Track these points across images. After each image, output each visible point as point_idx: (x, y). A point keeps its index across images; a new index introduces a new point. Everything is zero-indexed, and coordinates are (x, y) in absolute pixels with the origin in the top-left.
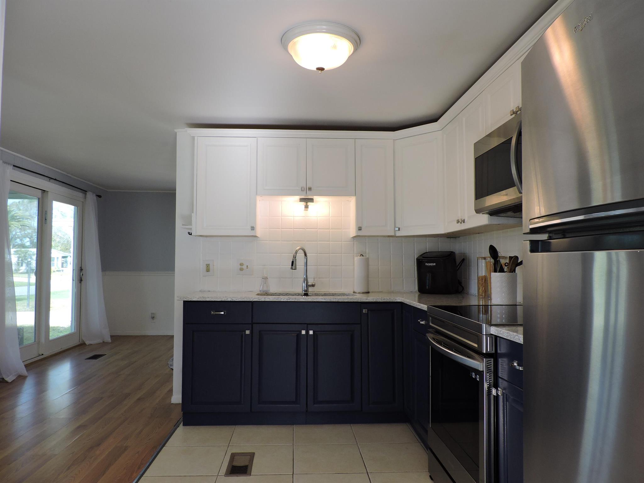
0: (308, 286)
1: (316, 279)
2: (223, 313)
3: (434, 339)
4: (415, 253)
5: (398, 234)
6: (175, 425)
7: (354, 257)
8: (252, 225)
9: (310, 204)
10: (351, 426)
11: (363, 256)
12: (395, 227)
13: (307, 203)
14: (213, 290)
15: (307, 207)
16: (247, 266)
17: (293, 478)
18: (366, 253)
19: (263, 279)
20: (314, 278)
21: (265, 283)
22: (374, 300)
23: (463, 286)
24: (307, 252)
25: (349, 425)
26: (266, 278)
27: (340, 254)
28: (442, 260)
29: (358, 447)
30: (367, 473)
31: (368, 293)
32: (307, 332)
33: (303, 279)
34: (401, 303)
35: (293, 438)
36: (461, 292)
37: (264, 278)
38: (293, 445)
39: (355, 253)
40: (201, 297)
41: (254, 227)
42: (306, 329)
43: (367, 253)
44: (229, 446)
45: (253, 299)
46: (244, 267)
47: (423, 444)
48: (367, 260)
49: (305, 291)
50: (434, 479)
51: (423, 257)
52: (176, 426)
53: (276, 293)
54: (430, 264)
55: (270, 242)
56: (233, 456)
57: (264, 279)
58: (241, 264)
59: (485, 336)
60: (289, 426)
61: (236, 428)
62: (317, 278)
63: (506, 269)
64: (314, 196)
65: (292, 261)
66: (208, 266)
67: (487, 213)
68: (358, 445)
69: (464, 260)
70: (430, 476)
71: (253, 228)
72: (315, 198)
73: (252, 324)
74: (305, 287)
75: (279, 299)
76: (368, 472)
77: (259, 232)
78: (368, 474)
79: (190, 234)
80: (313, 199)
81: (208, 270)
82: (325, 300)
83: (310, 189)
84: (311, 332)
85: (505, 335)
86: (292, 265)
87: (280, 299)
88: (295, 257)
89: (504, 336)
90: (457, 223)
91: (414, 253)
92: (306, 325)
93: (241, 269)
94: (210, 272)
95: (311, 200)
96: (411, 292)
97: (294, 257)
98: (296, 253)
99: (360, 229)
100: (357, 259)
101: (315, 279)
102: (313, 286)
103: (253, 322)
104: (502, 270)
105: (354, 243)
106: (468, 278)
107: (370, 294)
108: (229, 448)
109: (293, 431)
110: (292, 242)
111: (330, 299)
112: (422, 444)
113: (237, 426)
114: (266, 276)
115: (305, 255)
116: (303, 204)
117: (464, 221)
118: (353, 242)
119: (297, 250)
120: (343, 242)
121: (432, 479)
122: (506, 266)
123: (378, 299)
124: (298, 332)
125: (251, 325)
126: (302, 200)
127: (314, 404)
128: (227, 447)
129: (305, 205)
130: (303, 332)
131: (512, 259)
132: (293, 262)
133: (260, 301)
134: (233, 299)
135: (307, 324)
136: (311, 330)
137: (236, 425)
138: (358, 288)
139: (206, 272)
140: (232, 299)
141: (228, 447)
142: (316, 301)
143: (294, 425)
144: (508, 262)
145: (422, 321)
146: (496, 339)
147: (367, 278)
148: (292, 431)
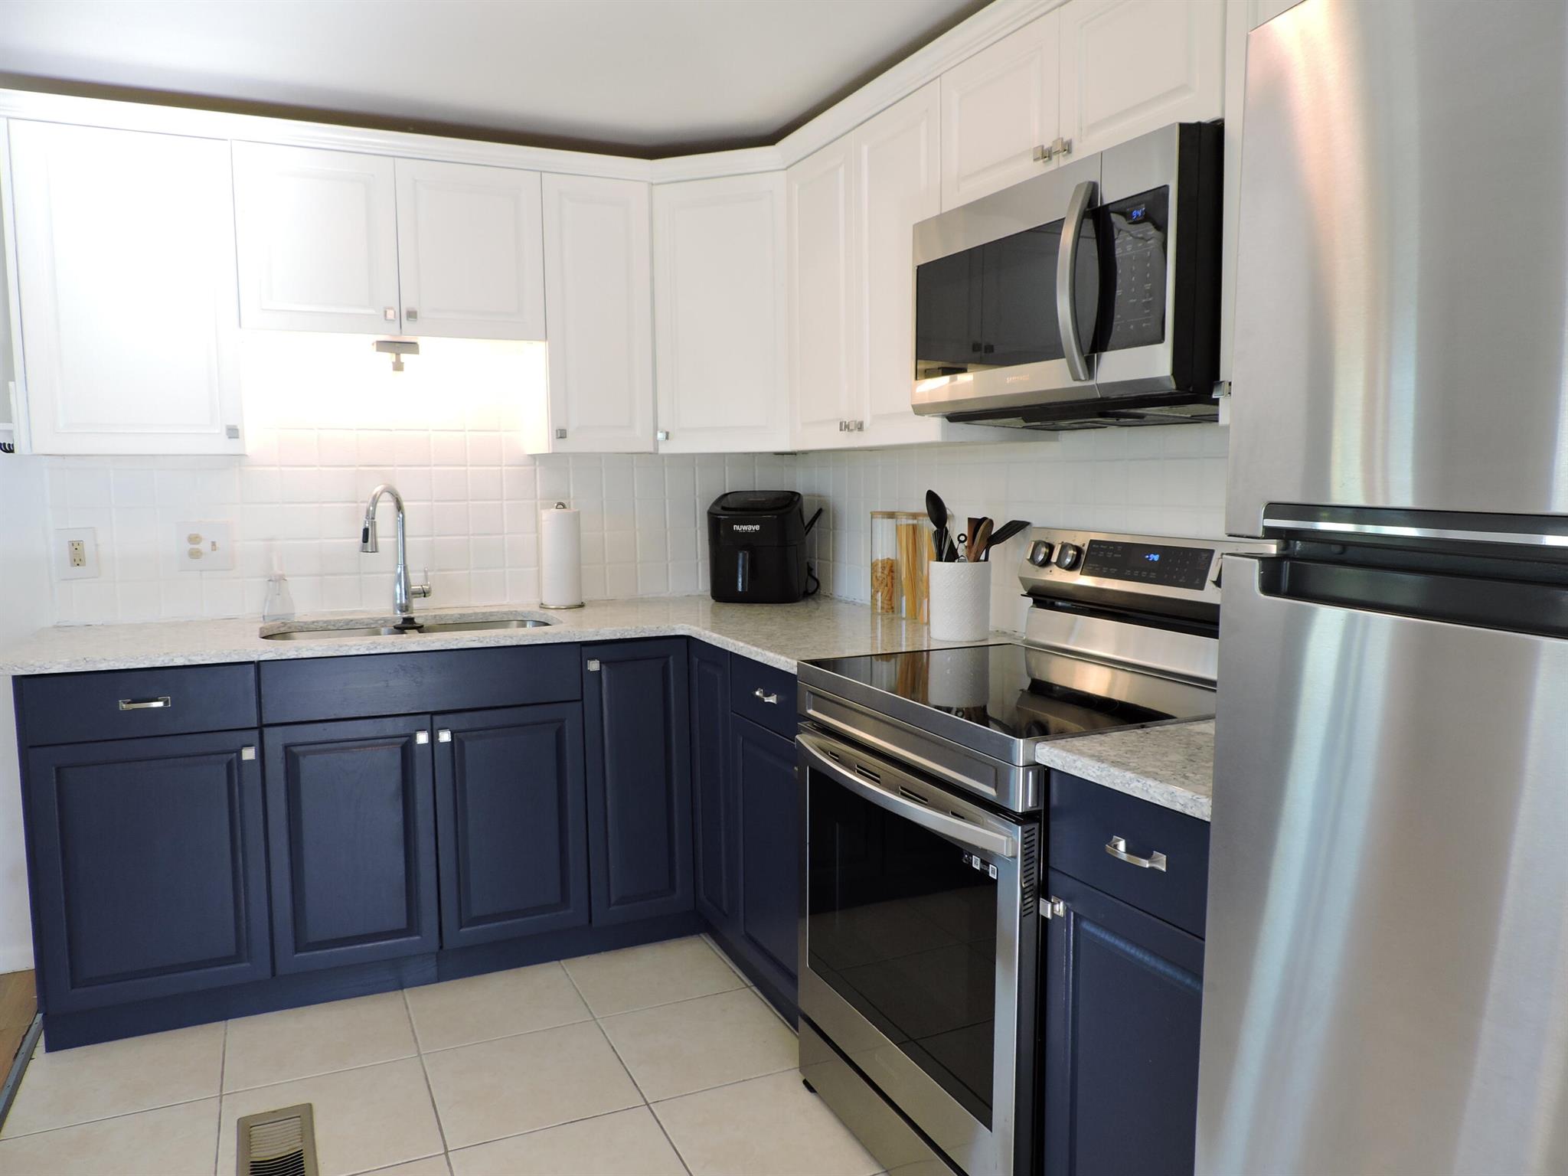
0: (410, 594)
1: (432, 573)
2: (160, 704)
3: (824, 751)
4: (697, 494)
5: (664, 449)
6: (16, 1055)
7: (536, 509)
8: (231, 423)
9: (405, 357)
10: (562, 967)
11: (564, 507)
12: (656, 430)
13: (398, 355)
14: (101, 623)
15: (398, 366)
16: (214, 544)
17: (449, 1164)
18: (569, 497)
19: (271, 583)
20: (425, 571)
21: (279, 594)
22: (615, 635)
23: (817, 576)
24: (403, 497)
25: (556, 962)
26: (281, 579)
27: (497, 502)
28: (775, 517)
29: (600, 1027)
30: (647, 1104)
31: (582, 606)
32: (433, 737)
33: (393, 576)
34: (688, 639)
35: (413, 1031)
36: (814, 592)
37: (273, 579)
38: (419, 1055)
39: (539, 497)
40: (77, 661)
41: (238, 427)
42: (429, 726)
43: (572, 497)
44: (221, 1096)
45: (259, 655)
46: (205, 546)
47: (758, 988)
48: (577, 516)
49: (401, 611)
50: (816, 1089)
51: (723, 508)
52: (22, 1058)
53: (313, 622)
54: (745, 528)
55: (283, 469)
56: (246, 1128)
57: (276, 581)
58: (194, 539)
59: (1021, 768)
60: (392, 994)
61: (228, 1027)
62: (433, 570)
63: (961, 550)
64: (419, 337)
65: (364, 530)
66: (76, 547)
67: (943, 416)
68: (598, 1021)
69: (820, 511)
70: (805, 1082)
71: (233, 433)
72: (422, 341)
73: (261, 727)
74: (401, 594)
75: (341, 649)
76: (649, 1102)
77: (252, 443)
78: (650, 1108)
79: (6, 451)
80: (415, 343)
81: (78, 560)
82: (481, 642)
83: (412, 315)
84: (445, 737)
85: (1092, 774)
86: (365, 539)
87: (347, 648)
88: (371, 516)
89: (1089, 775)
90: (841, 430)
91: (695, 494)
92: (428, 716)
93: (195, 554)
94: (84, 565)
95: (411, 347)
96: (688, 596)
97: (368, 515)
98: (375, 501)
99: (562, 434)
100: (549, 516)
101: (429, 574)
102: (425, 594)
103: (265, 722)
104: (952, 556)
105: (535, 470)
106: (831, 559)
107: (586, 608)
108: (223, 1104)
109: (407, 1008)
110: (354, 469)
111: (496, 640)
112: (755, 989)
113: (229, 1021)
114: (280, 572)
115: (399, 508)
116: (389, 358)
117: (860, 427)
118: (533, 468)
119: (375, 496)
120: (504, 468)
121: (811, 1089)
122: (960, 542)
123: (627, 630)
124: (404, 739)
125: (256, 733)
126: (383, 346)
127: (461, 927)
128: (218, 1101)
129: (394, 361)
130: (422, 738)
131: (982, 527)
132: (366, 531)
133: (284, 658)
134: (190, 658)
135: (433, 714)
136: (444, 728)
137: (226, 1019)
138: (554, 594)
139: (72, 565)
140: (189, 660)
141: (221, 1102)
142: (455, 647)
143: (405, 990)
144: (967, 534)
145: (767, 695)
146: (1044, 775)
147: (577, 567)
148: (405, 1010)
